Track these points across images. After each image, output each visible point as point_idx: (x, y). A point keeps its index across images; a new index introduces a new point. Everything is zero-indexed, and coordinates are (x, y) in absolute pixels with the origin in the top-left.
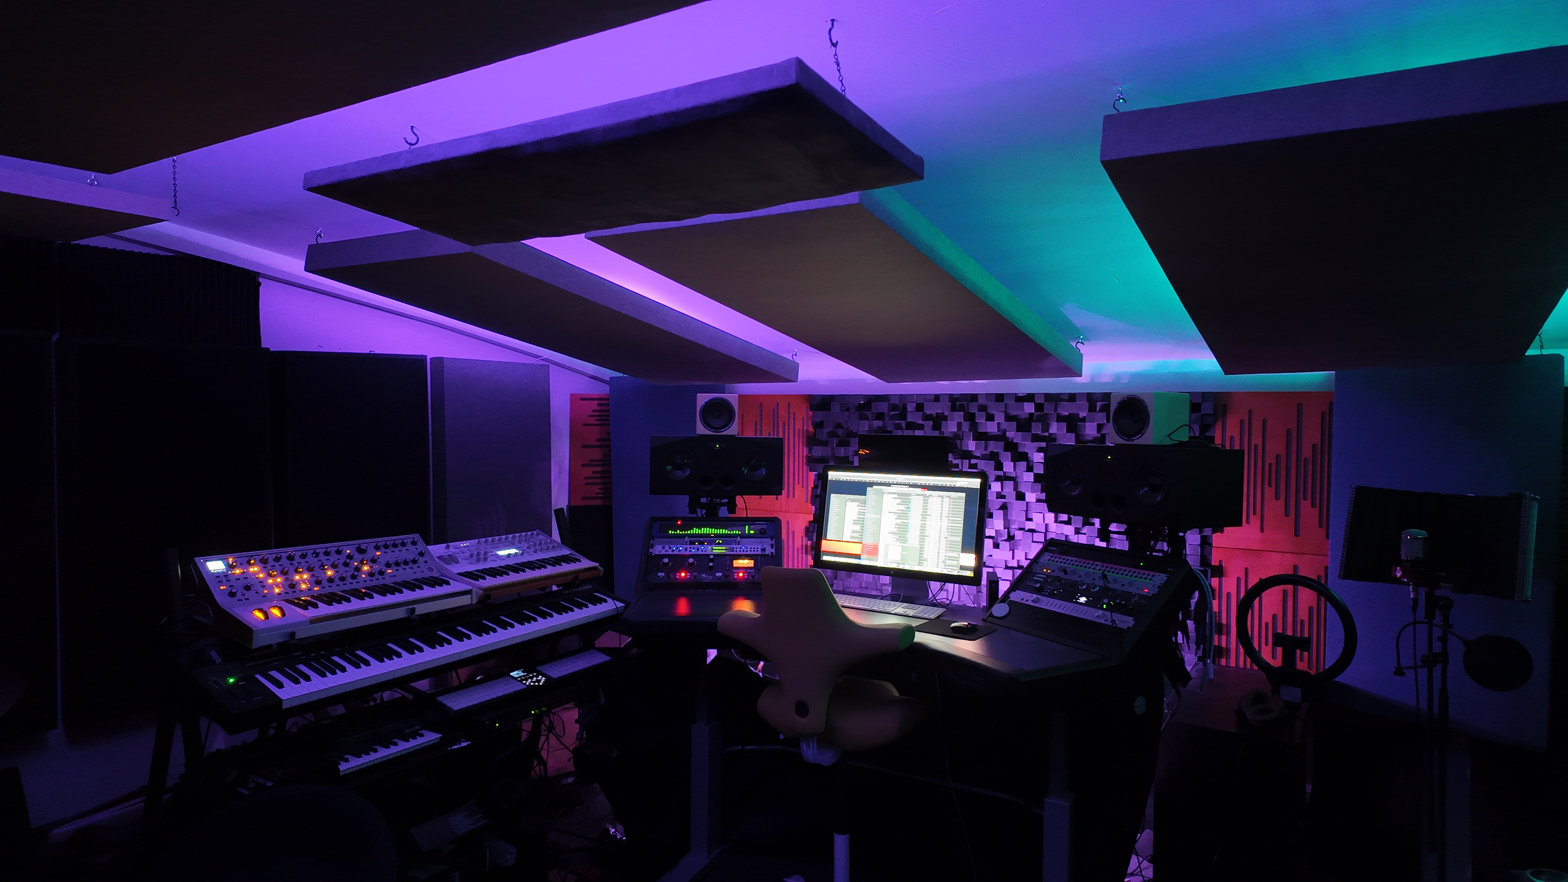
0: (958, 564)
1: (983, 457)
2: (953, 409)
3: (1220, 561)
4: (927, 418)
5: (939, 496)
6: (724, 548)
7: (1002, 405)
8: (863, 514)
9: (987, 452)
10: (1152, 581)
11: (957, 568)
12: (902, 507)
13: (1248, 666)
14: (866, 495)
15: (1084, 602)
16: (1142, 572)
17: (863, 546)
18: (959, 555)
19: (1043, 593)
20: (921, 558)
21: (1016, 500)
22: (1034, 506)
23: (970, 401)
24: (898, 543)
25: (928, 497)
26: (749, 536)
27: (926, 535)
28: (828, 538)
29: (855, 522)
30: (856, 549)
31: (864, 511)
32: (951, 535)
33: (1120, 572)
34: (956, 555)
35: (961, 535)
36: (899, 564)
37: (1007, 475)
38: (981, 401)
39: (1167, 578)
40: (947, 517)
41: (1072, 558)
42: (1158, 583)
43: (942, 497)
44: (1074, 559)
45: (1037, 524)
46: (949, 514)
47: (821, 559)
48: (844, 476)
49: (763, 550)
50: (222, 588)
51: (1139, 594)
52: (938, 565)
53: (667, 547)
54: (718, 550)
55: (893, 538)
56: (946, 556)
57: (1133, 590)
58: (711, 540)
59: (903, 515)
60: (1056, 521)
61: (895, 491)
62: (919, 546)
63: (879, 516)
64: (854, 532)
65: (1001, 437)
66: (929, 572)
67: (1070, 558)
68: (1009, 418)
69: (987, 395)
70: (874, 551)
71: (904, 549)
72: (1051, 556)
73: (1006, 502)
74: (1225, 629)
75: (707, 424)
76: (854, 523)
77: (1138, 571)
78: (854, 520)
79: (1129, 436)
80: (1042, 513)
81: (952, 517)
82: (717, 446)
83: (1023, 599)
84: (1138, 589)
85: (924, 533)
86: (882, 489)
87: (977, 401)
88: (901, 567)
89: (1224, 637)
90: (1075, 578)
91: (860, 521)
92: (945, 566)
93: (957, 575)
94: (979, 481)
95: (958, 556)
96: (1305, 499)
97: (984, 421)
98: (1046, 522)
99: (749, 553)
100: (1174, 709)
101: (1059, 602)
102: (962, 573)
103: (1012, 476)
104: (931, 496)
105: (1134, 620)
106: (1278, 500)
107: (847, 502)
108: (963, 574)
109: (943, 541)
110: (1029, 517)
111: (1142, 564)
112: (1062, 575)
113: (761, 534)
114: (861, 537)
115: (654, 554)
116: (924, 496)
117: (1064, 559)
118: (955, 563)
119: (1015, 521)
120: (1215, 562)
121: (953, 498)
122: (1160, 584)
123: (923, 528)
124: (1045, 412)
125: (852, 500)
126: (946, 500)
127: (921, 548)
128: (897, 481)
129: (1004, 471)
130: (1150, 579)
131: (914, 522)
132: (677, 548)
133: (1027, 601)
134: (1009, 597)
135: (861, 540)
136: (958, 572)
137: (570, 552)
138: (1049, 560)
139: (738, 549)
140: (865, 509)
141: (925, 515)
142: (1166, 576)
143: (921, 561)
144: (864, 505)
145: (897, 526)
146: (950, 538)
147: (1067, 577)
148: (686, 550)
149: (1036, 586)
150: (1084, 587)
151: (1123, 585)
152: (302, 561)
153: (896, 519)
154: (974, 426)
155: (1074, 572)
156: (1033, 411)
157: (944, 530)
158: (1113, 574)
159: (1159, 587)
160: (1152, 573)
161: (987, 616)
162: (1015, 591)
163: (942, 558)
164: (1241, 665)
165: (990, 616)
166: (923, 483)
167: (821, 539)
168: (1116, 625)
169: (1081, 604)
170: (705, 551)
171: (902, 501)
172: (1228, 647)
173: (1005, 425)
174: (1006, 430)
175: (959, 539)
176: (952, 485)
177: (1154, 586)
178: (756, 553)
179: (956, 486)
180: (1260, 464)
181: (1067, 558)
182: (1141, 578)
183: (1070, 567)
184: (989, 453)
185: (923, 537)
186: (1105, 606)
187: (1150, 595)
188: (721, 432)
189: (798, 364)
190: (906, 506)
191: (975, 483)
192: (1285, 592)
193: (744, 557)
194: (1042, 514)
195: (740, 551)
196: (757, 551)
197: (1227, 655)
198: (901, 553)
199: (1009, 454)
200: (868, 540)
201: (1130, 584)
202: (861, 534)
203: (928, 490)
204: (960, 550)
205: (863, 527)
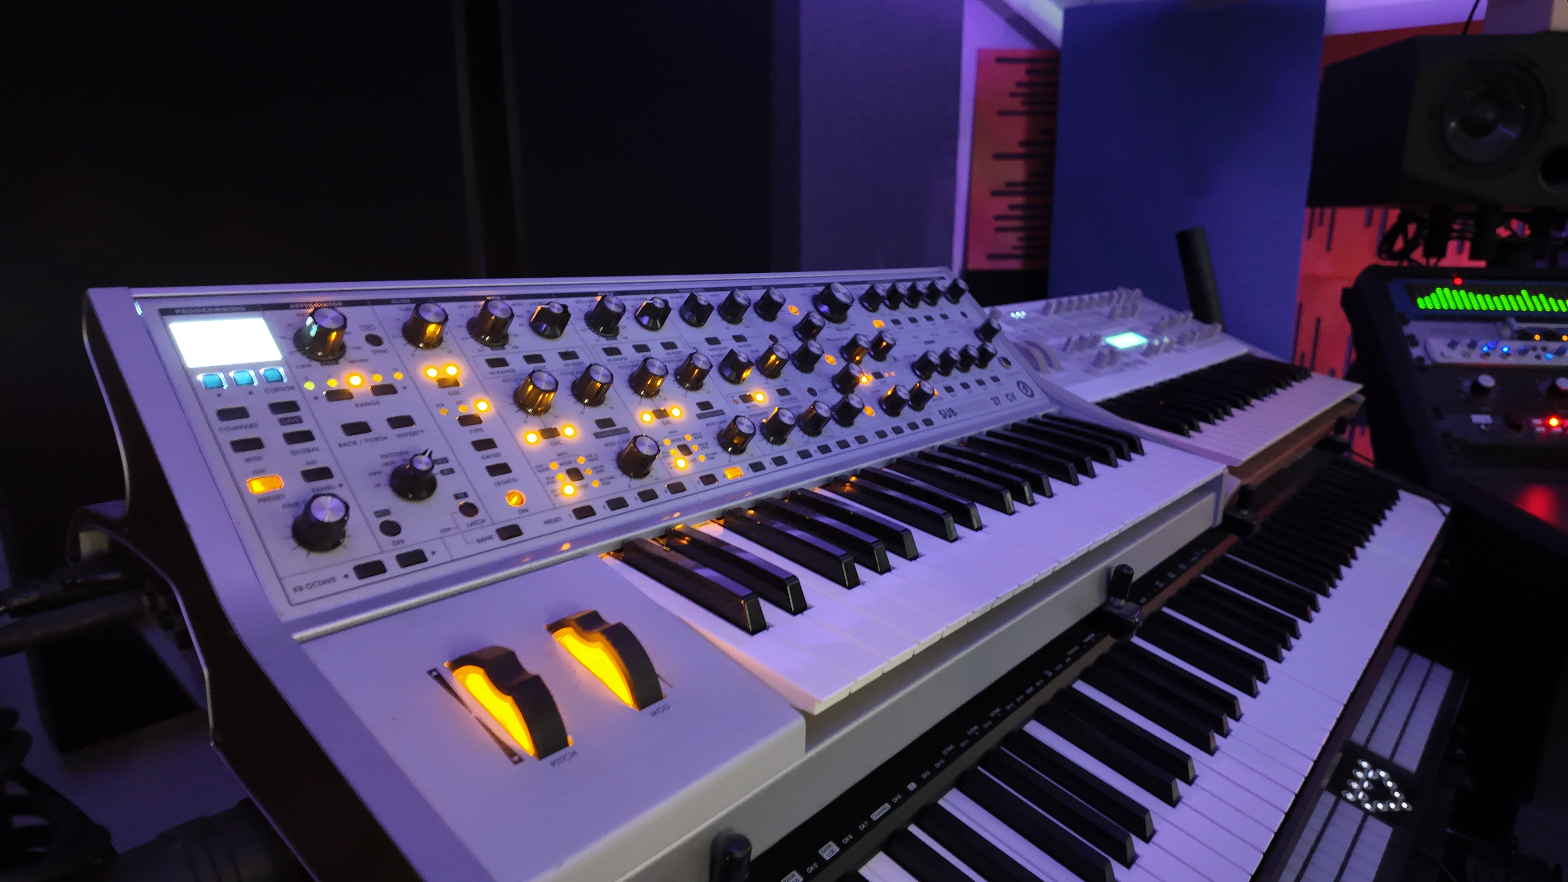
50: (257, 486)
53: (1463, 347)
132: (1493, 348)
148: (1521, 352)
152: (549, 349)
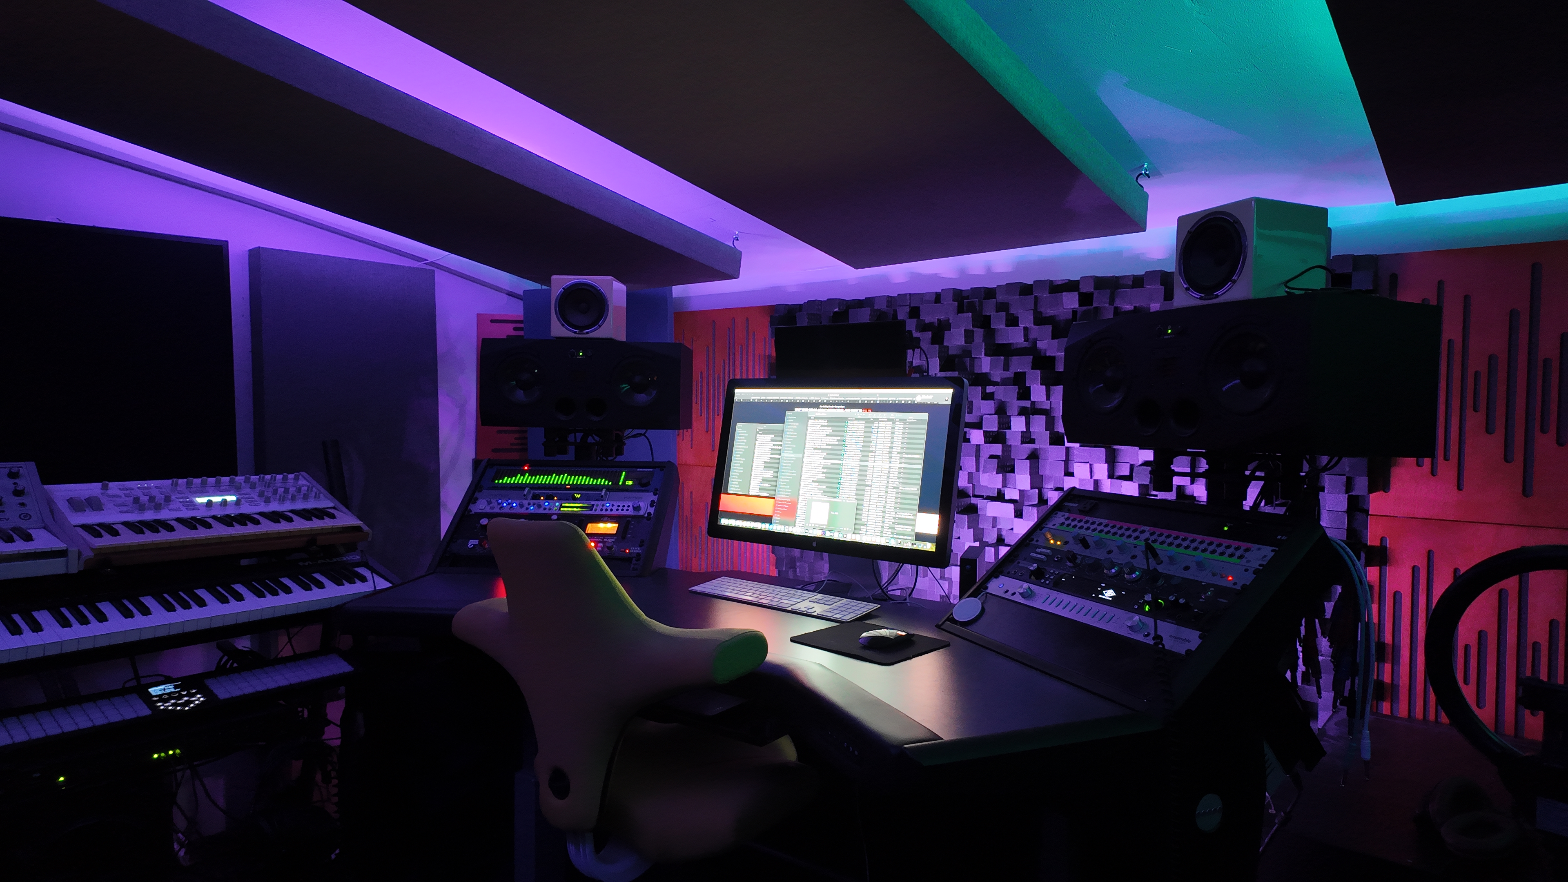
0: (912, 530)
1: (1004, 382)
2: (960, 310)
3: (1382, 539)
4: (924, 327)
5: (889, 420)
6: (579, 505)
7: (1030, 299)
8: (779, 452)
9: (1009, 374)
10: (1244, 560)
11: (910, 538)
12: (834, 440)
13: (1432, 717)
14: (784, 424)
15: (1110, 599)
16: (1226, 542)
17: (775, 503)
18: (915, 515)
19: (1043, 581)
20: (857, 522)
21: (1050, 444)
22: (1076, 452)
23: (985, 299)
24: (826, 498)
25: (873, 423)
26: (625, 489)
27: (867, 483)
28: (729, 492)
29: (767, 466)
30: (765, 507)
31: (780, 448)
32: (903, 483)
33: (1183, 543)
34: (908, 515)
35: (919, 482)
36: (824, 531)
37: (1037, 406)
38: (1000, 298)
39: (1273, 553)
40: (899, 453)
41: (1101, 521)
42: (1255, 565)
43: (893, 421)
44: (1105, 522)
45: (1081, 480)
46: (902, 448)
47: (718, 524)
48: (756, 394)
49: (637, 508)
51: (1213, 586)
52: (882, 532)
53: (494, 504)
54: (570, 507)
55: (819, 489)
56: (894, 518)
57: (1204, 577)
58: (566, 493)
59: (836, 452)
60: (1111, 476)
61: (825, 415)
62: (855, 502)
63: (800, 456)
64: (764, 480)
65: (1031, 350)
66: (868, 544)
67: (1098, 520)
68: (1040, 320)
69: (1009, 285)
70: (790, 509)
71: (833, 507)
72: (1066, 517)
73: (1036, 449)
74: (1389, 651)
75: (565, 320)
76: (765, 467)
77: (1217, 541)
78: (765, 462)
79: (1208, 290)
80: (1088, 462)
81: (907, 454)
82: (581, 354)
83: (1007, 592)
84: (1214, 575)
85: (864, 480)
86: (807, 413)
87: (995, 298)
88: (828, 535)
89: (1387, 667)
90: (1100, 555)
91: (774, 465)
92: (892, 533)
93: (911, 549)
94: (950, 391)
95: (912, 517)
96: (1543, 431)
97: (1003, 326)
98: (1095, 477)
99: (614, 512)
100: (1288, 810)
101: (1067, 598)
102: (918, 545)
103: (1044, 407)
104: (877, 420)
105: (1200, 637)
106: (1490, 434)
107: (758, 435)
108: (920, 548)
109: (892, 494)
110: (1070, 470)
111: (1226, 528)
112: (1078, 549)
113: (642, 485)
114: (774, 488)
115: (473, 513)
116: (867, 420)
117: (1087, 522)
118: (908, 529)
119: (1050, 478)
120: (1372, 540)
121: (911, 423)
122: (1260, 565)
123: (863, 471)
124: (1094, 305)
125: (765, 432)
126: (899, 426)
127: (858, 504)
128: (827, 399)
129: (1032, 400)
130: (1241, 557)
131: (851, 463)
132: (509, 504)
133: (1014, 594)
134: (987, 588)
135: (773, 493)
136: (912, 544)
137: (332, 505)
138: (1062, 524)
139: (599, 507)
140: (781, 445)
141: (866, 452)
142: (1272, 551)
143: (857, 527)
144: (780, 439)
145: (825, 470)
146: (902, 488)
147: (1087, 553)
148: (521, 506)
149: (1032, 568)
150: (1113, 571)
151: (1187, 568)
153: (824, 459)
154: (990, 334)
155: (1099, 544)
156: (1077, 306)
157: (894, 474)
158: (1170, 548)
159: (1256, 572)
160: (1244, 545)
161: (944, 620)
162: (997, 577)
163: (889, 521)
164: (1419, 713)
165: (948, 619)
166: (866, 399)
167: (721, 493)
168: (1163, 645)
169: (1105, 602)
170: (550, 509)
171: (833, 431)
172: (1395, 682)
173: (1036, 331)
174: (1037, 338)
175: (915, 489)
176: (909, 400)
177: (1246, 570)
178: (625, 513)
179: (916, 402)
180: (1457, 373)
181: (1091, 519)
182: (1222, 554)
183: (1092, 536)
184: (1012, 375)
185: (861, 486)
186: (1147, 608)
187: (1238, 587)
188: (587, 333)
189: (741, 252)
190: (839, 438)
191: (943, 396)
192: (1502, 593)
193: (606, 519)
194: (1088, 465)
195: (602, 510)
196: (627, 510)
197: (1392, 695)
198: (830, 513)
199: (1039, 372)
200: (783, 494)
201: (1200, 565)
202: (774, 484)
203: (872, 411)
204: (917, 507)
205: (777, 472)
